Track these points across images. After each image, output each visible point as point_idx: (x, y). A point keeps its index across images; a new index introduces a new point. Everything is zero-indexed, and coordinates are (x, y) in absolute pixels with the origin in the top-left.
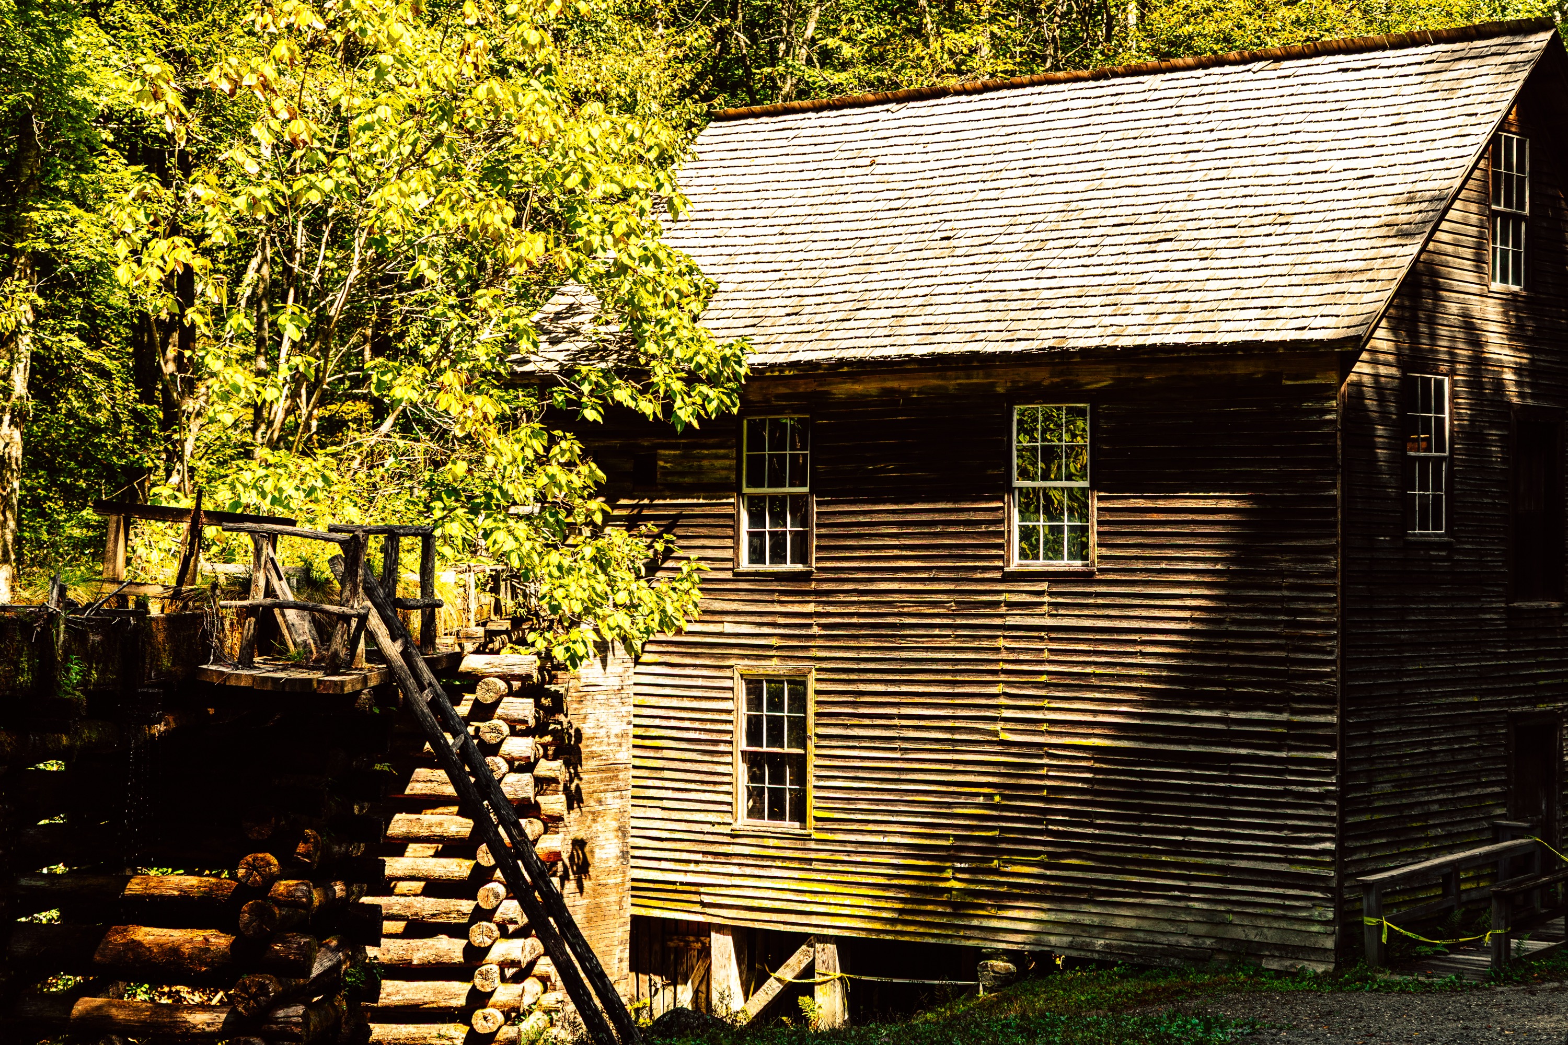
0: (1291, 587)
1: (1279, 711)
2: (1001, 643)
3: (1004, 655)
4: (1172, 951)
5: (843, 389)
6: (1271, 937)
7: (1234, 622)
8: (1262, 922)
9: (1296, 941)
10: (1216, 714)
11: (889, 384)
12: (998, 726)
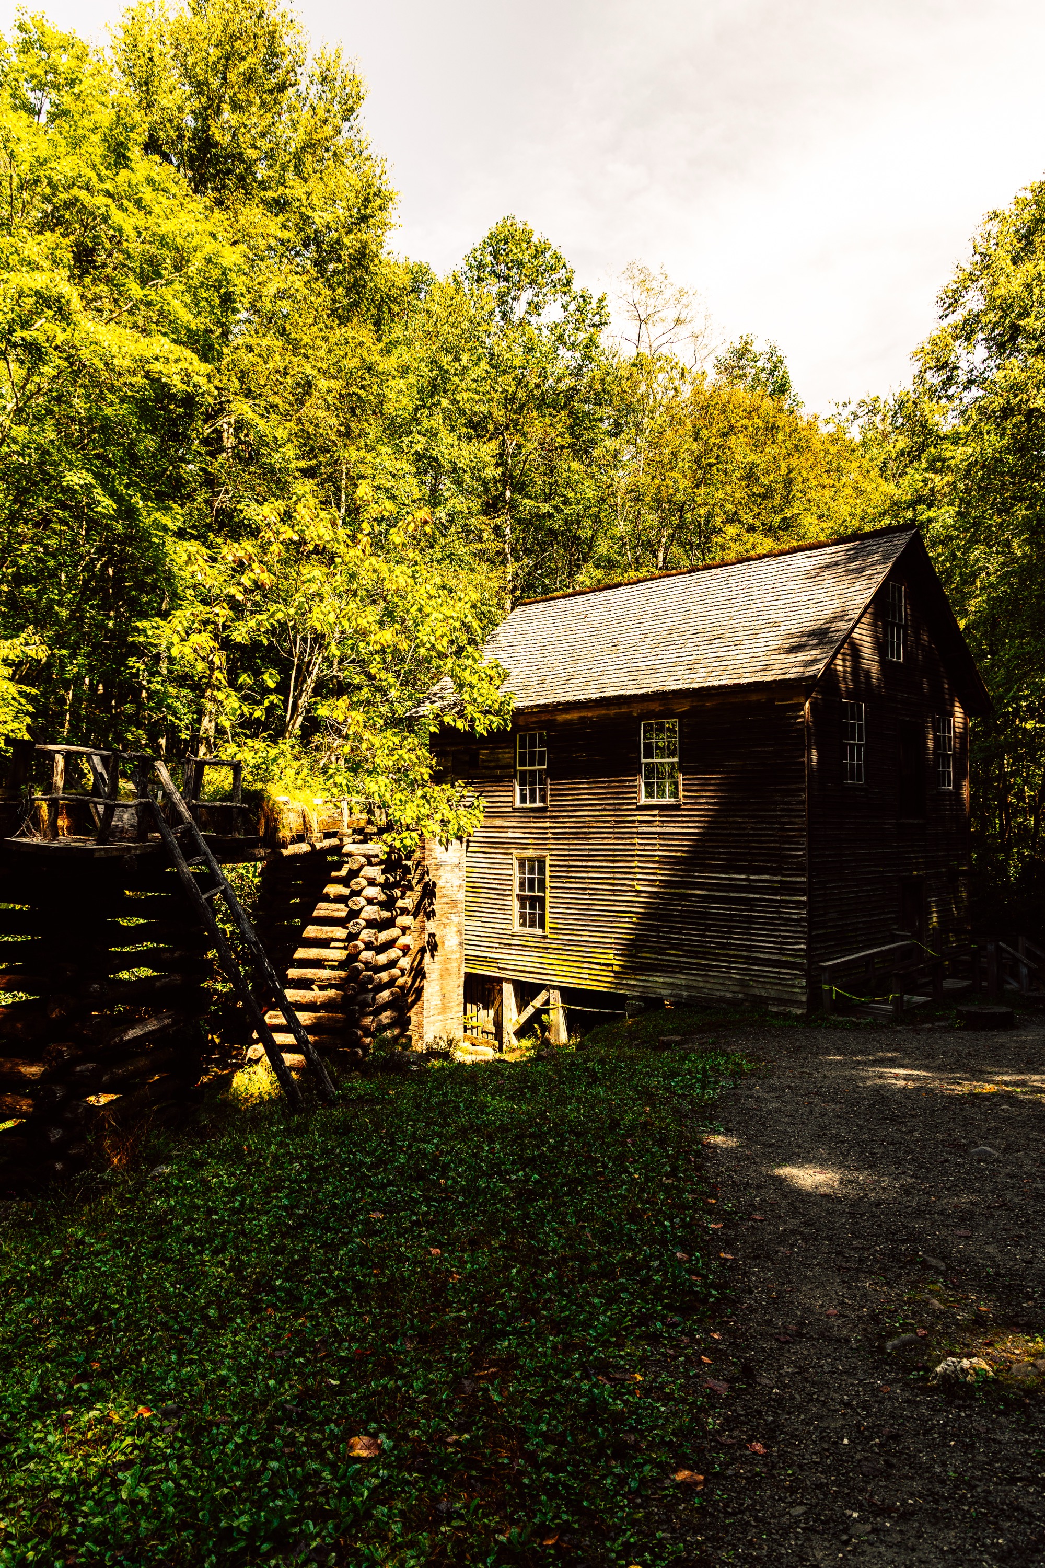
0: (781, 810)
1: (776, 875)
2: (636, 841)
3: (637, 847)
4: (722, 999)
5: (562, 717)
6: (773, 994)
7: (752, 829)
8: (768, 986)
9: (786, 996)
10: (743, 876)
11: (583, 714)
12: (635, 883)
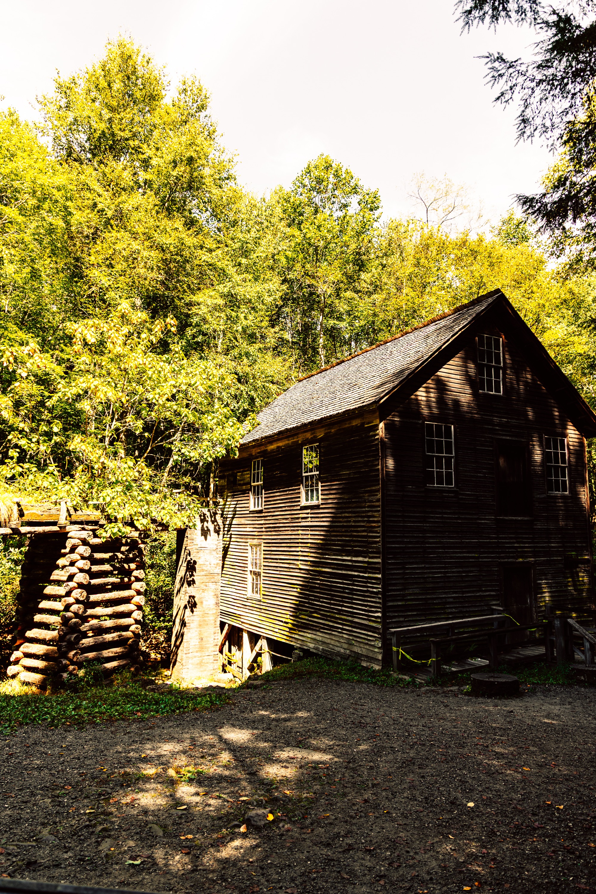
0: (368, 507)
1: (365, 557)
2: (300, 532)
4: (338, 654)
5: (270, 448)
6: (364, 652)
8: (362, 645)
9: (371, 655)
10: (349, 558)
11: (278, 445)
12: (298, 563)
